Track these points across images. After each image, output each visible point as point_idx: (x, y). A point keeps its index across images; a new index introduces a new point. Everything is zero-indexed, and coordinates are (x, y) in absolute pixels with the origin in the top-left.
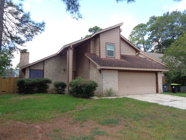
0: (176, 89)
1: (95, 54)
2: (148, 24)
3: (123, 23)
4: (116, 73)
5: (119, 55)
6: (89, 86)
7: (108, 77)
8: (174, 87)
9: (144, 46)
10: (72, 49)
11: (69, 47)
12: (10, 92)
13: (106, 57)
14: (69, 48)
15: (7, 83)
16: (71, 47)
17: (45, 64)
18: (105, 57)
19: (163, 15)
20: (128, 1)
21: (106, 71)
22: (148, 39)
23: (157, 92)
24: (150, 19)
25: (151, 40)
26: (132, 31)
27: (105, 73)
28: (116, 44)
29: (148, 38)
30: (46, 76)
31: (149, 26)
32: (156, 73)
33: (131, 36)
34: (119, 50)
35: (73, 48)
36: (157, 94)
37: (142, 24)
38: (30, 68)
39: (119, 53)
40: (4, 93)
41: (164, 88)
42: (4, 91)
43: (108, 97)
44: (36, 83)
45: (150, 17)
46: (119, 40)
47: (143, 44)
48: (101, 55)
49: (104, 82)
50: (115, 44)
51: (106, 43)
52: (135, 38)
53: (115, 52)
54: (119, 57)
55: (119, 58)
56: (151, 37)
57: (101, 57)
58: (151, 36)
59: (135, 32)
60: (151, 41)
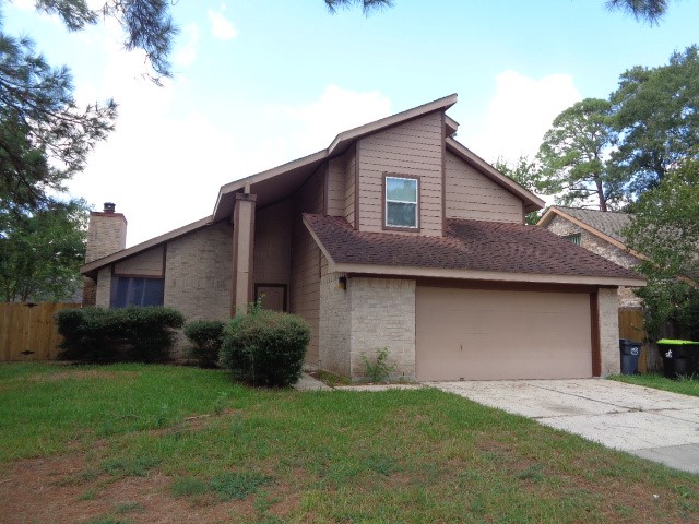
0: (681, 363)
1: (343, 219)
2: (615, 98)
3: (455, 95)
4: (409, 291)
5: (440, 220)
6: (273, 340)
7: (374, 306)
8: (670, 352)
9: (600, 188)
10: (250, 198)
11: (241, 190)
12: (48, 357)
13: (384, 228)
14: (238, 196)
15: (39, 321)
16: (247, 191)
17: (168, 254)
18: (379, 230)
19: (671, 60)
20: (365, 4)
21: (365, 283)
22: (610, 158)
23: (596, 372)
24: (622, 80)
25: (625, 163)
26: (550, 131)
27: (362, 290)
28: (428, 180)
29: (612, 154)
30: (172, 301)
31: (617, 109)
32: (592, 292)
33: (545, 147)
34: (439, 201)
35: (254, 197)
36: (594, 382)
37: (588, 100)
38: (113, 271)
39: (440, 214)
40: (29, 356)
41: (627, 358)
42: (27, 353)
43: (366, 383)
44: (123, 324)
45: (624, 71)
46: (440, 155)
47: (597, 178)
48: (361, 221)
49: (355, 324)
50: (423, 179)
51: (385, 174)
52: (563, 154)
53: (420, 209)
54: (440, 227)
55: (440, 234)
56: (625, 151)
57: (362, 229)
58: (621, 149)
59: (560, 133)
60: (623, 168)
